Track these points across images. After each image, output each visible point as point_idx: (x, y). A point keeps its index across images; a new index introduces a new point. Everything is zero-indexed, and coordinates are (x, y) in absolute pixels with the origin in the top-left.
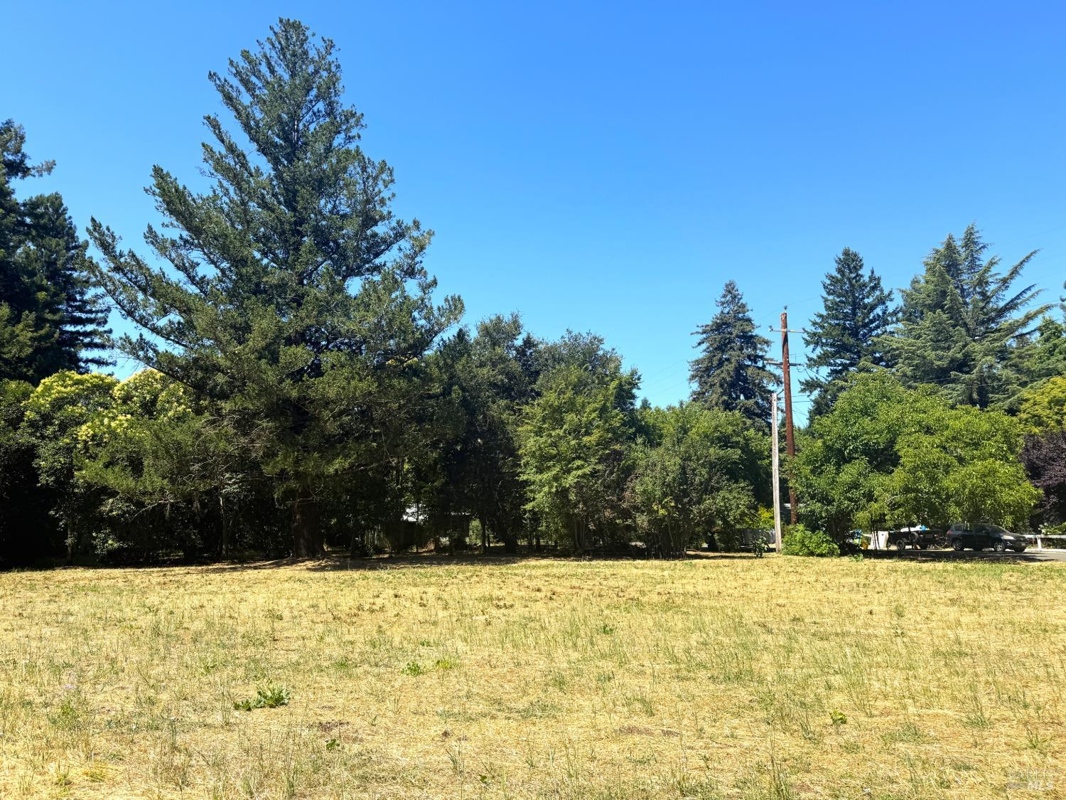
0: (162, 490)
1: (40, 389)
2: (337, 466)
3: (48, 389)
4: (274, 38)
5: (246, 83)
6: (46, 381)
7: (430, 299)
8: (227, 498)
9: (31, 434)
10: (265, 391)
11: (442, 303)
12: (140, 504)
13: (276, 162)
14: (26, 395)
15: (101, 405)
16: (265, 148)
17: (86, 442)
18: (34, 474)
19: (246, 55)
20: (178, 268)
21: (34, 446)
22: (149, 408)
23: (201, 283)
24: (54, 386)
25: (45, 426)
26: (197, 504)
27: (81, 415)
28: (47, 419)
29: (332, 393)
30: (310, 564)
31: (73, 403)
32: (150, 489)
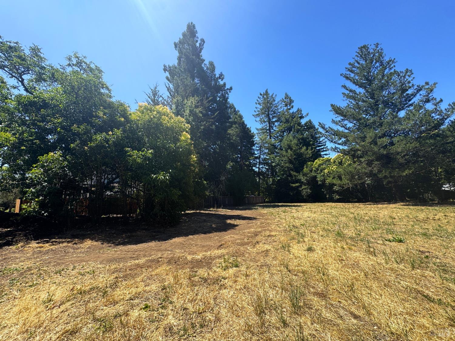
0: (348, 183)
1: (315, 163)
2: (407, 173)
3: (317, 163)
4: (358, 54)
5: (352, 71)
6: (316, 161)
8: (368, 184)
9: (315, 173)
10: (374, 153)
11: (447, 107)
12: (343, 187)
13: (365, 88)
14: (312, 165)
15: (328, 164)
16: (361, 86)
17: (327, 173)
18: (317, 182)
19: (350, 64)
20: (342, 127)
21: (316, 176)
22: (341, 163)
23: (349, 129)
24: (317, 162)
25: (317, 171)
26: (359, 187)
27: (325, 167)
28: (318, 169)
29: (399, 150)
30: (402, 204)
31: (322, 165)
32: (345, 183)
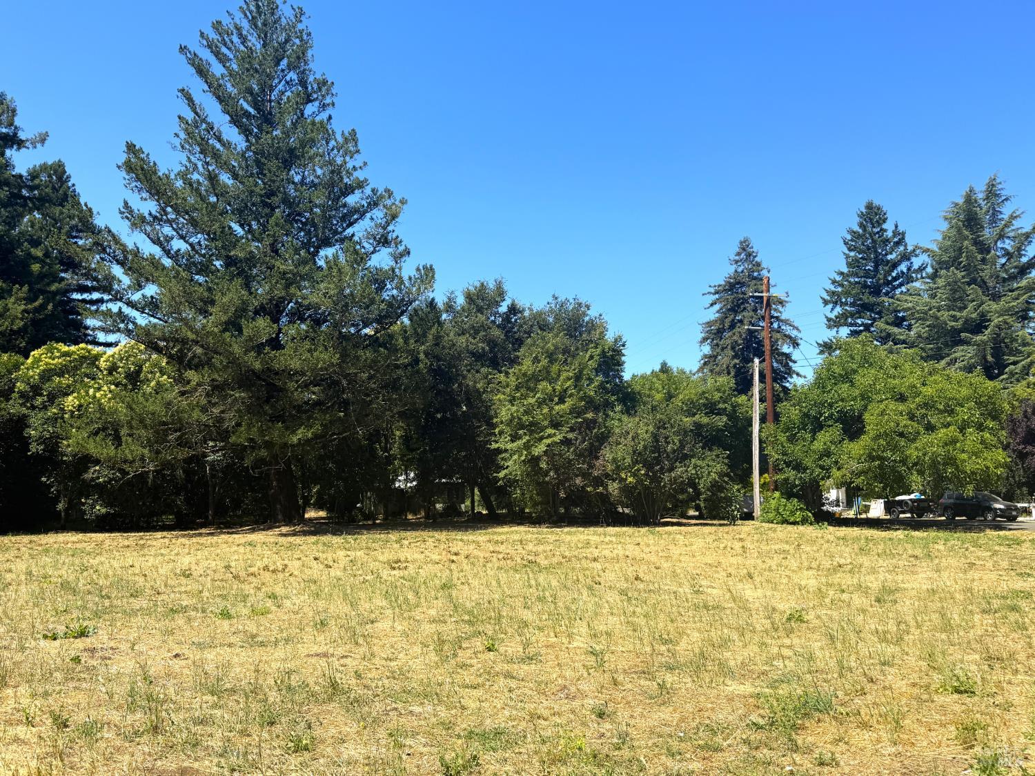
0: (142, 459)
1: (30, 361)
2: (300, 436)
3: (37, 361)
4: (245, 7)
5: (217, 54)
6: (35, 353)
7: (400, 269)
8: (212, 464)
9: (23, 405)
10: (233, 361)
11: (413, 273)
12: (124, 473)
14: (17, 367)
15: (87, 376)
16: (237, 119)
17: (72, 412)
18: (25, 442)
19: (217, 26)
20: (154, 243)
21: (25, 416)
22: (134, 378)
23: (175, 256)
24: (43, 358)
25: (34, 398)
26: (180, 472)
27: (69, 386)
28: (36, 390)
29: (295, 364)
30: (284, 529)
31: (61, 375)
32: (130, 457)
